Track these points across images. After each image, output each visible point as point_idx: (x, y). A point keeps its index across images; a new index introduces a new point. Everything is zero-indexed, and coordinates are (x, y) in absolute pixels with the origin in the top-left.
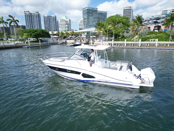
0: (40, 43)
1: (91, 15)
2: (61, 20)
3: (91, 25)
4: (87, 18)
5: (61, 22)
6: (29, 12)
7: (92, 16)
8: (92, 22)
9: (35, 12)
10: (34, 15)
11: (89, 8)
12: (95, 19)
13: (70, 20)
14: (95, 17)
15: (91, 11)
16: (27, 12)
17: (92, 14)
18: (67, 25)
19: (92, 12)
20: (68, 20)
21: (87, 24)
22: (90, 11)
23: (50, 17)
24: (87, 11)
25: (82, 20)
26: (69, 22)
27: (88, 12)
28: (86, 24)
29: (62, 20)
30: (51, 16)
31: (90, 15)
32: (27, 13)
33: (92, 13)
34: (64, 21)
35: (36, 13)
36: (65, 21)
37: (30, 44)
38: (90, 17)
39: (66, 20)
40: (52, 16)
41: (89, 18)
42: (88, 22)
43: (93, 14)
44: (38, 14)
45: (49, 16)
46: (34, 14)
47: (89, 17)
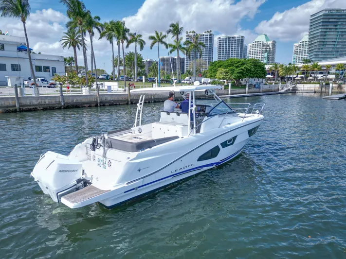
0: (247, 89)
1: (332, 27)
2: (254, 43)
3: (329, 51)
4: (321, 35)
5: (254, 49)
6: (194, 32)
7: (337, 29)
8: (334, 43)
9: (205, 32)
10: (202, 37)
11: (330, 10)
12: (342, 35)
13: (274, 41)
14: (342, 32)
15: (335, 18)
16: (190, 32)
17: (336, 25)
18: (266, 54)
19: (336, 20)
20: (270, 43)
21: (319, 49)
22: (330, 19)
23: (231, 39)
24: (323, 18)
25: (307, 40)
26: (271, 46)
27: (327, 20)
28: (316, 50)
29: (257, 43)
30: (233, 38)
31: (329, 27)
32: (191, 34)
33: (336, 22)
34: (261, 46)
35: (207, 34)
36: (264, 45)
37: (231, 90)
38: (328, 33)
39: (265, 43)
40: (235, 38)
41: (325, 35)
42: (323, 45)
43: (339, 23)
44: (211, 35)
45: (229, 38)
46: (203, 35)
47: (325, 32)
